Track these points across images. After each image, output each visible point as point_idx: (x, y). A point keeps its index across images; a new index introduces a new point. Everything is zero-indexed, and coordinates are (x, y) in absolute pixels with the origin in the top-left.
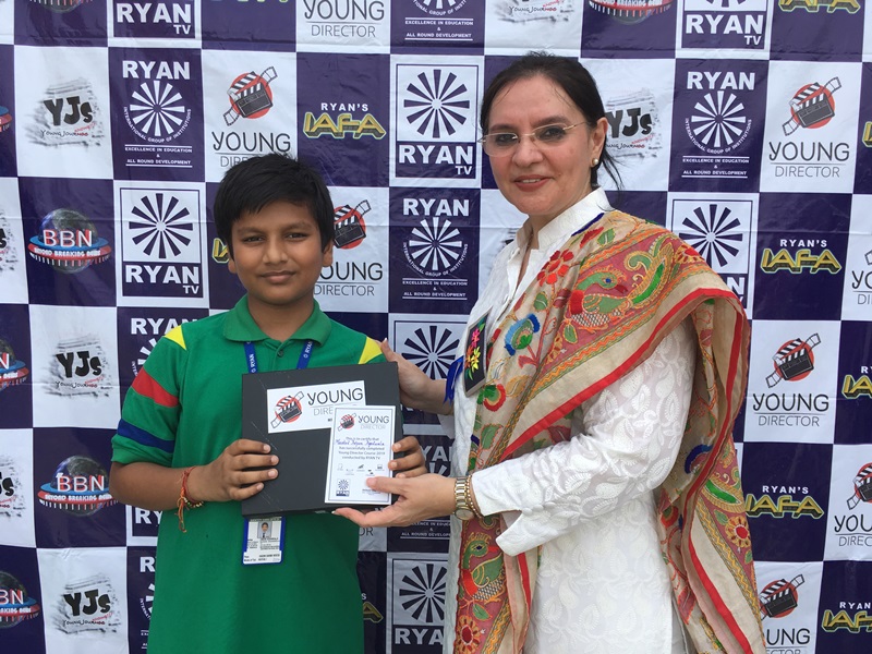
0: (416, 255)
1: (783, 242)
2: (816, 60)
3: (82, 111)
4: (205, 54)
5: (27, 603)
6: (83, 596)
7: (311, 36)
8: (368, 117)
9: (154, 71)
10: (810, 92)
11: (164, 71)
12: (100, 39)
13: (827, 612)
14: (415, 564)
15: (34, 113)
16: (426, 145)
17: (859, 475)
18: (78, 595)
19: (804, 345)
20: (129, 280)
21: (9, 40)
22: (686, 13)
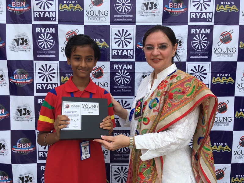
0: (117, 80)
1: (218, 75)
2: (226, 25)
3: (25, 42)
4: (59, 26)
5: (9, 180)
6: (25, 177)
7: (88, 21)
8: (104, 42)
9: (45, 30)
10: (225, 34)
11: (48, 30)
12: (30, 22)
13: (233, 178)
14: (118, 167)
15: (11, 42)
16: (120, 50)
17: (240, 139)
18: (23, 177)
19: (225, 103)
20: (38, 88)
21: (5, 22)
22: (191, 13)
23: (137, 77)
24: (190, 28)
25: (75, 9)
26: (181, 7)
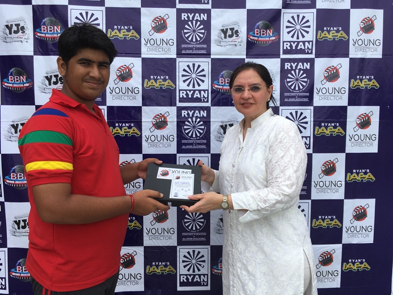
0: (187, 132)
1: (323, 124)
2: (332, 57)
3: (60, 80)
8: (168, 81)
10: (331, 69)
13: (345, 264)
14: (188, 250)
15: (41, 81)
16: (190, 91)
17: (354, 211)
19: (332, 162)
21: (32, 53)
22: (284, 42)
23: (214, 127)
24: (283, 61)
25: (129, 36)
26: (271, 35)
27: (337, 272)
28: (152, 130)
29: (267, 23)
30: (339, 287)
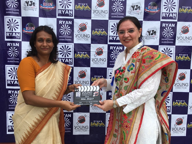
0: (112, 57)
1: (180, 55)
4: (75, 20)
7: (94, 17)
8: (104, 31)
9: (65, 23)
11: (67, 23)
13: (188, 124)
19: (184, 74)
21: (38, 16)
22: (162, 13)
24: (162, 23)
25: (86, 9)
26: (156, 9)
27: (184, 128)
28: (95, 56)
29: (155, 3)
30: (185, 136)
